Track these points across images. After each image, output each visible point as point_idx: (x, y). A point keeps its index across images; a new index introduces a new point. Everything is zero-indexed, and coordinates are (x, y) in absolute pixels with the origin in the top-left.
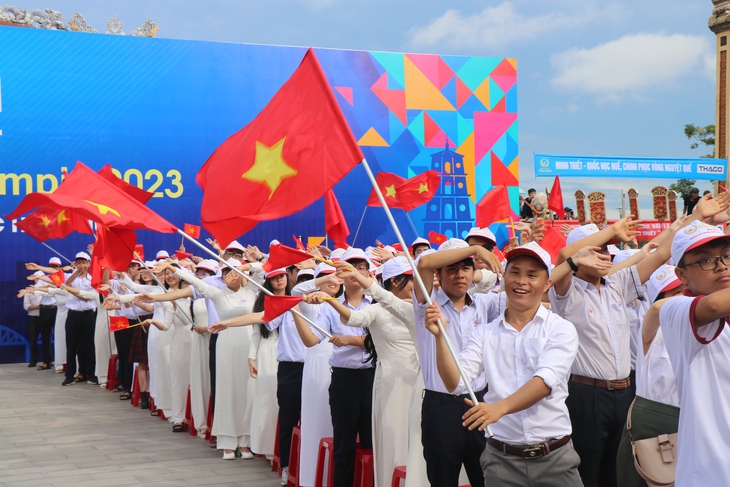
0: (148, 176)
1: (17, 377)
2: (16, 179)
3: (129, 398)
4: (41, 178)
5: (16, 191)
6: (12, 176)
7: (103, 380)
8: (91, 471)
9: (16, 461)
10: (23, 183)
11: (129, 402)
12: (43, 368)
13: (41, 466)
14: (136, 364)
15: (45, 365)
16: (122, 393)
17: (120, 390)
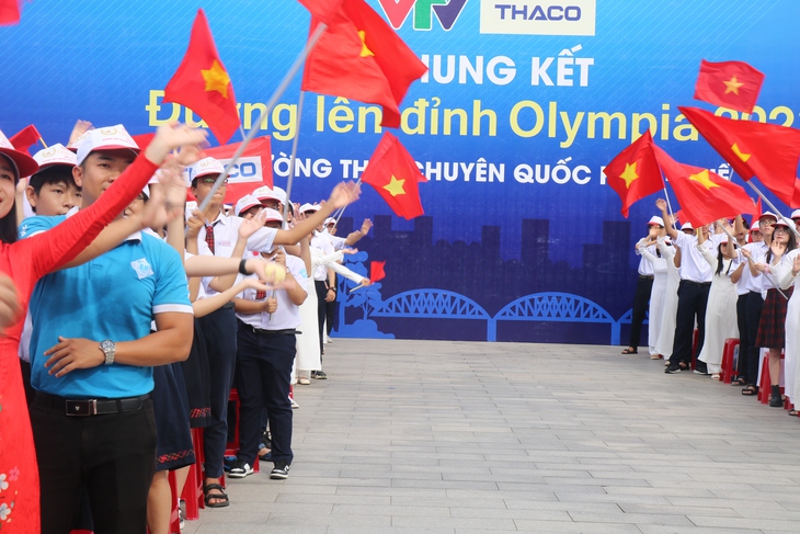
0: (773, 116)
1: (606, 359)
2: (607, 119)
3: (753, 393)
4: (636, 118)
5: (607, 135)
6: (603, 115)
7: (715, 369)
8: (730, 466)
9: (635, 445)
10: (615, 123)
11: (755, 398)
12: (629, 352)
13: (666, 454)
14: (764, 351)
15: (631, 349)
16: (745, 387)
17: (741, 384)
